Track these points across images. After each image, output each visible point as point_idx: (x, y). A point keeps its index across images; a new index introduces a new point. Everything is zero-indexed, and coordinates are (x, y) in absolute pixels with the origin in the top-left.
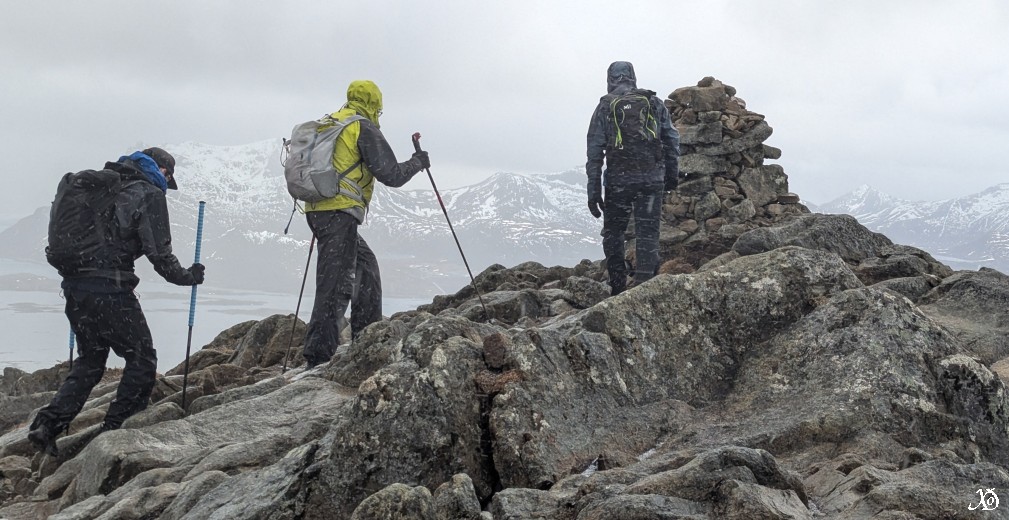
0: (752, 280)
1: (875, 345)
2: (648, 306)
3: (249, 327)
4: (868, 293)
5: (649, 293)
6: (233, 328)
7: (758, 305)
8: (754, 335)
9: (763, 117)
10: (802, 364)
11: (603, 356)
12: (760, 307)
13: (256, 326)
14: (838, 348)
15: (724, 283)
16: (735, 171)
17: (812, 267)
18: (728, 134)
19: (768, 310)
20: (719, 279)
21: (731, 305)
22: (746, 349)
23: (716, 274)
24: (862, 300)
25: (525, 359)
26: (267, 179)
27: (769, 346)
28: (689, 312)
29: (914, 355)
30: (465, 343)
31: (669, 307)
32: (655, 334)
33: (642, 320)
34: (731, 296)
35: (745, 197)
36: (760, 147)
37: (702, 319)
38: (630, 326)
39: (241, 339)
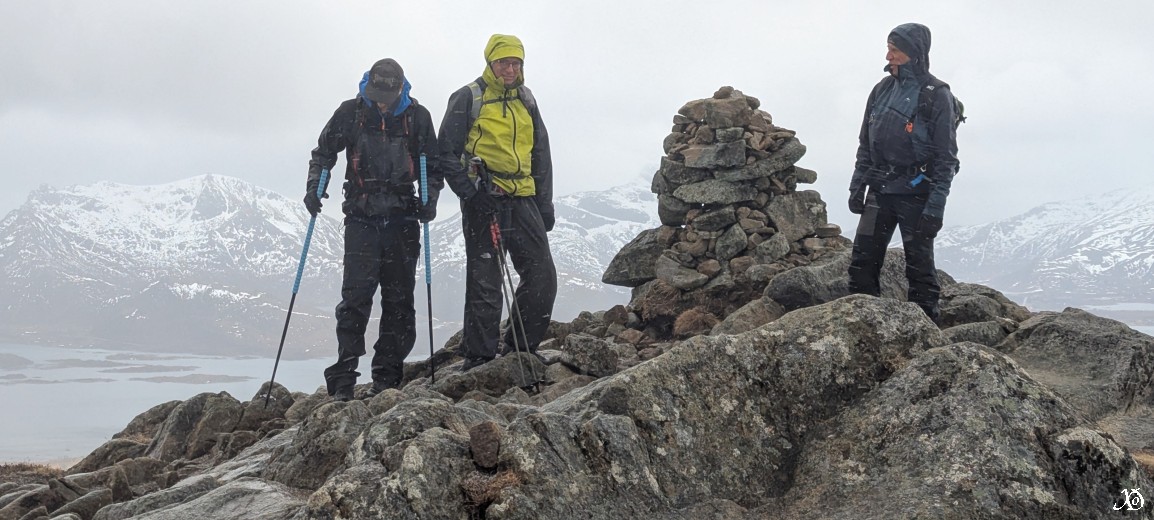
0: (811, 339)
1: (972, 418)
2: (681, 377)
3: (171, 410)
4: (959, 352)
5: (681, 361)
6: (150, 411)
7: (820, 372)
8: (817, 410)
9: (794, 133)
10: (880, 447)
11: (628, 447)
12: (823, 373)
13: (179, 408)
14: (925, 425)
15: (775, 345)
16: (763, 199)
17: (886, 320)
18: (753, 155)
19: (833, 376)
20: (768, 339)
21: (786, 373)
22: (808, 428)
23: (764, 332)
24: (952, 361)
25: (526, 456)
26: (196, 222)
27: (837, 424)
28: (734, 384)
29: (1024, 431)
30: (447, 436)
31: (707, 377)
32: (690, 414)
33: (674, 396)
34: (785, 361)
35: (777, 231)
36: (792, 169)
37: (750, 392)
38: (659, 404)
39: (160, 425)
